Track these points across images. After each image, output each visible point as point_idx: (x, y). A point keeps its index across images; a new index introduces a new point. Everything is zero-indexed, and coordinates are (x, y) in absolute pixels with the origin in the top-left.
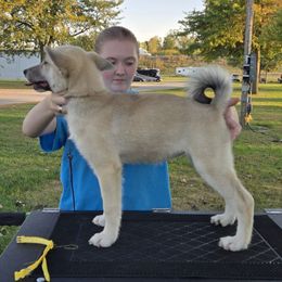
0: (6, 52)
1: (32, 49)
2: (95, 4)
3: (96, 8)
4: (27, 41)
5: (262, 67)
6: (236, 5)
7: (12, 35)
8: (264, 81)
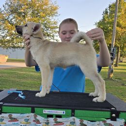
0: (12, 47)
1: (23, 46)
2: (49, 27)
3: (49, 29)
4: (21, 43)
5: (121, 56)
6: (110, 28)
7: (15, 40)
8: (122, 62)
